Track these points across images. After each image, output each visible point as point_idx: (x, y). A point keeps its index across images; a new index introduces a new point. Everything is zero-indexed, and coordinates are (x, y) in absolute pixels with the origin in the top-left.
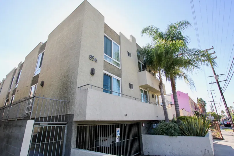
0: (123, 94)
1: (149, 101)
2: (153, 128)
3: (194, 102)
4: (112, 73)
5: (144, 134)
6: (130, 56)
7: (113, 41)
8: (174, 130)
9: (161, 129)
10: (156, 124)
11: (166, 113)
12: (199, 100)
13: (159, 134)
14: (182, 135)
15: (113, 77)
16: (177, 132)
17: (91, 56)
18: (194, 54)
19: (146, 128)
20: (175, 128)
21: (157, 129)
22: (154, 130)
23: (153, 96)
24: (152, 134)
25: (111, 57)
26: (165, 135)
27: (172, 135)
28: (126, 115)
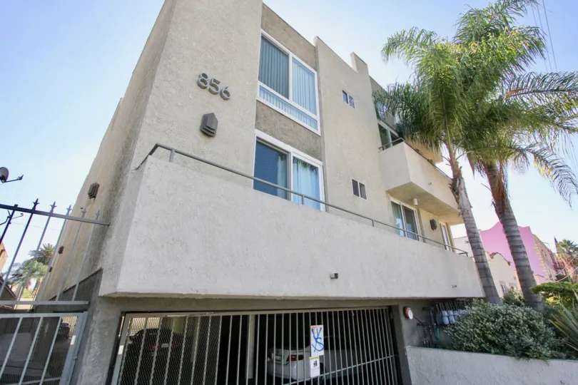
0: (330, 203)
1: (419, 233)
2: (446, 326)
3: (549, 251)
4: (290, 144)
5: (414, 346)
6: (353, 105)
7: (291, 55)
8: (532, 335)
9: (478, 331)
10: (451, 312)
11: (484, 272)
12: (563, 246)
13: (469, 350)
14: (568, 358)
15: (292, 155)
16: (546, 345)
17: (204, 75)
18: (558, 90)
19: (418, 324)
20: (534, 326)
21: (462, 328)
22: (449, 331)
23: (433, 225)
24: (444, 348)
25: (287, 96)
26: (496, 353)
27: (523, 352)
28: (336, 276)
